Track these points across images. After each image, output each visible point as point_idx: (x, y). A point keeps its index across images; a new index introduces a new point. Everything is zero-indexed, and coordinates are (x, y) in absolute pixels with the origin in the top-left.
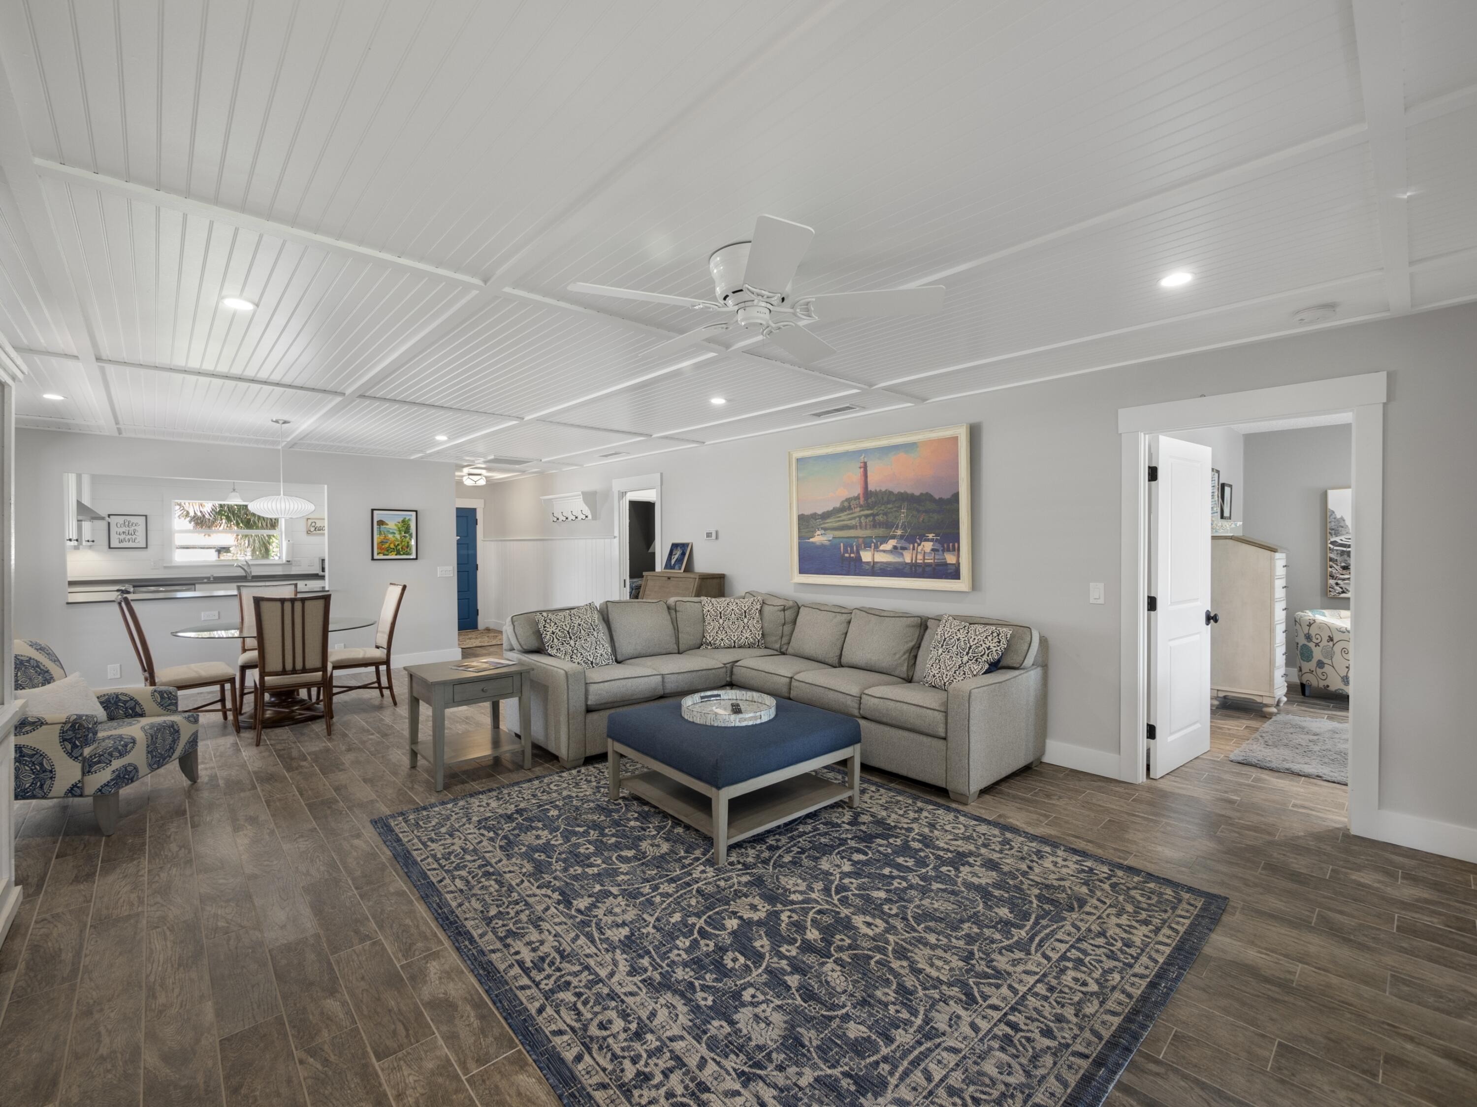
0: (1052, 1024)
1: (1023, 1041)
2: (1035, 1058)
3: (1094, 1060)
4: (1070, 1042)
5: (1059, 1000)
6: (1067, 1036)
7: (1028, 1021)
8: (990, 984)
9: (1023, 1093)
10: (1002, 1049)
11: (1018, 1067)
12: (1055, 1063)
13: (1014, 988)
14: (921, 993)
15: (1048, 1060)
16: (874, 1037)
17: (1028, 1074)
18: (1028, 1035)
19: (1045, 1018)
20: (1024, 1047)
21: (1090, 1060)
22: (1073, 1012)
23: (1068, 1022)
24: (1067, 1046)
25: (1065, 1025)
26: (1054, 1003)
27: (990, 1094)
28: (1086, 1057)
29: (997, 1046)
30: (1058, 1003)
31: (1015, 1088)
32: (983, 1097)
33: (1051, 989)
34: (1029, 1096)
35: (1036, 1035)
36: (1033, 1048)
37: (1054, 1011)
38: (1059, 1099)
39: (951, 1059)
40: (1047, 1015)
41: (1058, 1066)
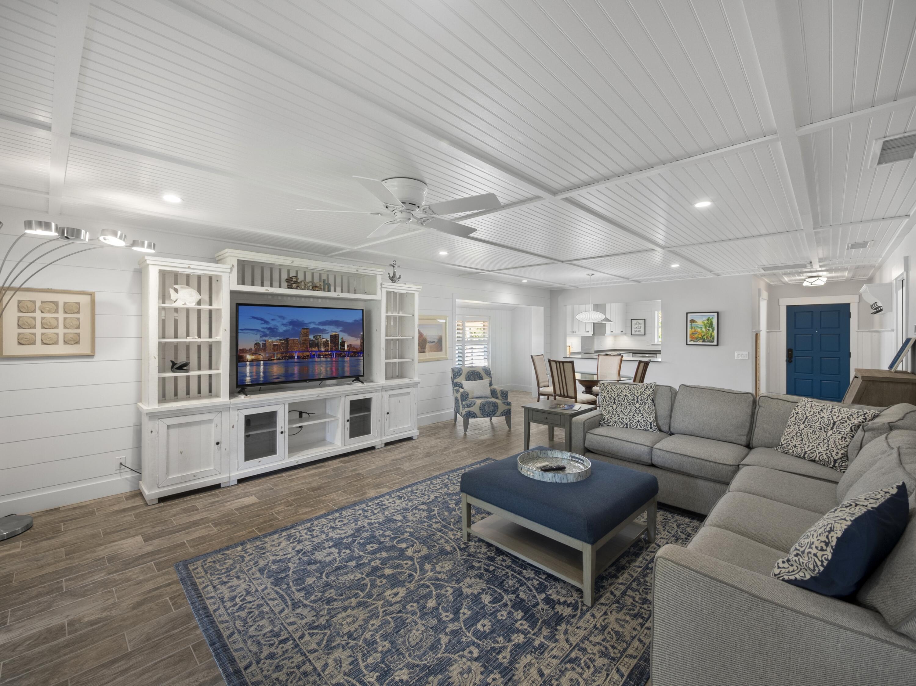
0: (277, 661)
1: (272, 642)
2: (259, 643)
3: (241, 671)
4: (259, 665)
5: (294, 675)
6: (265, 666)
7: (284, 650)
8: (322, 640)
9: (243, 631)
10: (272, 631)
11: (258, 633)
12: (250, 651)
13: (314, 652)
14: (326, 607)
15: (254, 649)
16: (303, 585)
17: (251, 637)
18: (275, 646)
19: (283, 660)
20: (269, 641)
21: (242, 670)
22: (280, 678)
23: (274, 672)
24: (258, 663)
25: (273, 668)
26: (292, 670)
27: (250, 618)
28: (246, 668)
29: (275, 629)
30: (292, 673)
31: (247, 628)
32: (250, 616)
33: (305, 674)
34: (240, 633)
35: (273, 650)
36: (265, 645)
37: (286, 667)
38: (231, 644)
39: (277, 610)
40: (285, 661)
41: (248, 652)
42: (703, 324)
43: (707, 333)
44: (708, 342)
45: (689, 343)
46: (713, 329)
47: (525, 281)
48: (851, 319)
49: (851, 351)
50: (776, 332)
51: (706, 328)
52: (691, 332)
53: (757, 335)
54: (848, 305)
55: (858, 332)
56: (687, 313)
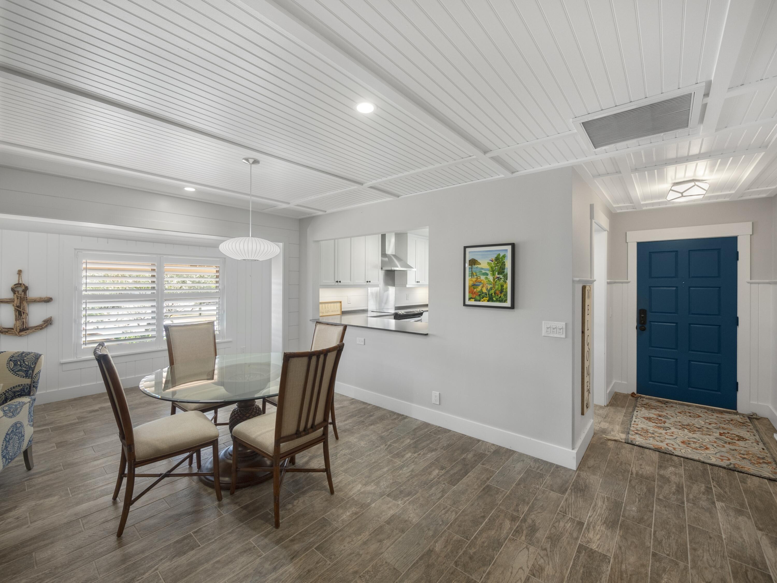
42: (488, 267)
43: (494, 285)
44: (497, 301)
45: (468, 302)
46: (506, 277)
47: (190, 189)
48: (739, 263)
49: (739, 315)
50: (622, 283)
51: (493, 275)
52: (471, 282)
53: (584, 288)
54: (733, 241)
55: (751, 283)
56: (465, 248)
